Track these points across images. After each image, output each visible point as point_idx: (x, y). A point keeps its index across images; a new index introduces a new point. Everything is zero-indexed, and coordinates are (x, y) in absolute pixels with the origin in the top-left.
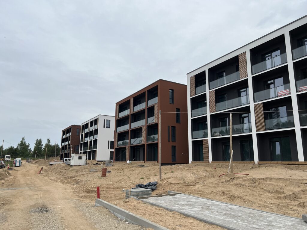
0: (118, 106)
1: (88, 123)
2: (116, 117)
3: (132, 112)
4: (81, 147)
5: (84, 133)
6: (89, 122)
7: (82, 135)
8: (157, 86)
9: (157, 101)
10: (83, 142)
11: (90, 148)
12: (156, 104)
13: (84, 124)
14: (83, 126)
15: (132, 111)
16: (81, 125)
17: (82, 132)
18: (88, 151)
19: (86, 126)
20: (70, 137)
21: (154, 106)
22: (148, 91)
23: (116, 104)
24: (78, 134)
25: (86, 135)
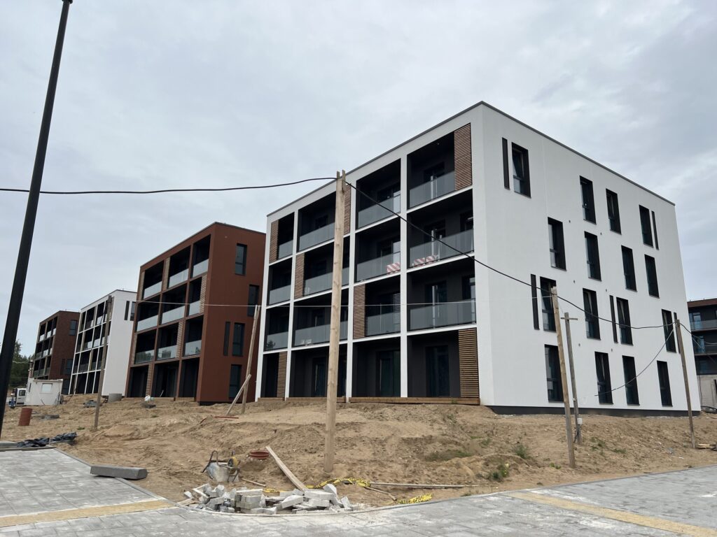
0: (144, 273)
1: (93, 309)
2: (138, 293)
3: (165, 290)
4: (76, 364)
5: (84, 331)
6: (96, 305)
7: (81, 335)
8: (209, 237)
9: (206, 269)
10: (80, 352)
11: (92, 368)
12: (204, 274)
13: (86, 310)
14: (84, 313)
15: (165, 285)
16: (81, 312)
17: (82, 329)
18: (88, 372)
19: (90, 314)
20: (52, 338)
21: (201, 278)
22: (195, 244)
23: (142, 267)
24: (72, 332)
25: (89, 337)
